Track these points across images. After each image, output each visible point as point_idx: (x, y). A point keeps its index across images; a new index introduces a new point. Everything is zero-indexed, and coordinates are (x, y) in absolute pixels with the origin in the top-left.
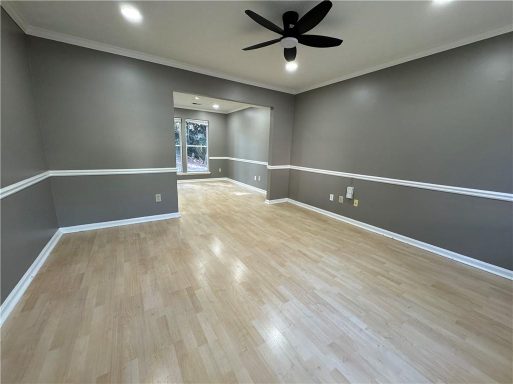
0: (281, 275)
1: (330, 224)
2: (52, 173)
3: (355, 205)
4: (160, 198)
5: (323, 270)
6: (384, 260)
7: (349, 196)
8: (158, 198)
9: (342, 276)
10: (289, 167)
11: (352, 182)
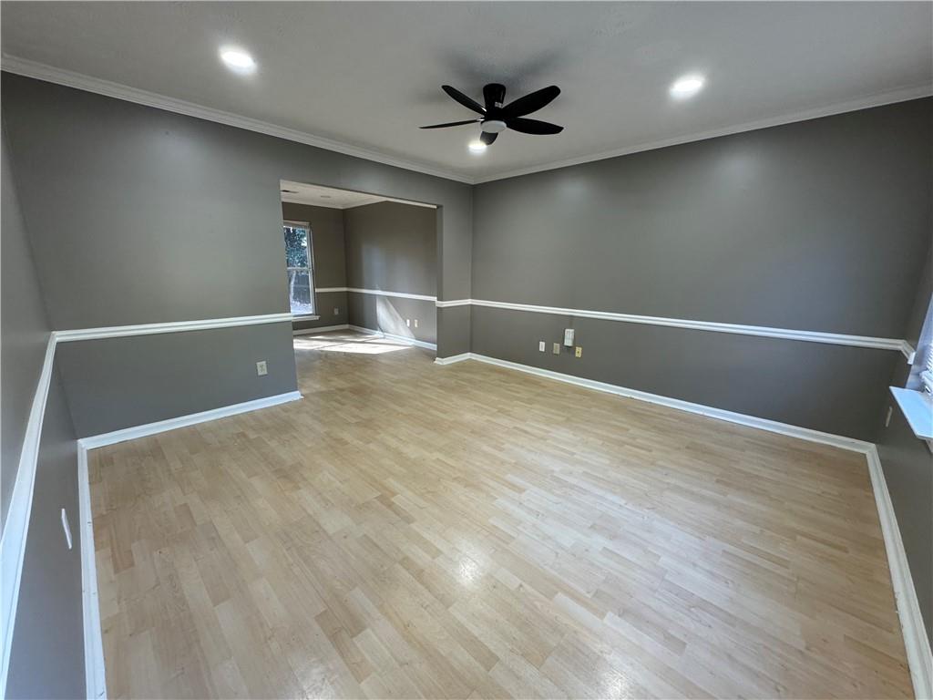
0: (503, 463)
1: (544, 387)
2: (59, 336)
3: (577, 355)
4: (265, 367)
5: (556, 448)
6: (625, 426)
7: (568, 342)
8: (262, 367)
9: (583, 452)
10: (469, 302)
11: (571, 321)
